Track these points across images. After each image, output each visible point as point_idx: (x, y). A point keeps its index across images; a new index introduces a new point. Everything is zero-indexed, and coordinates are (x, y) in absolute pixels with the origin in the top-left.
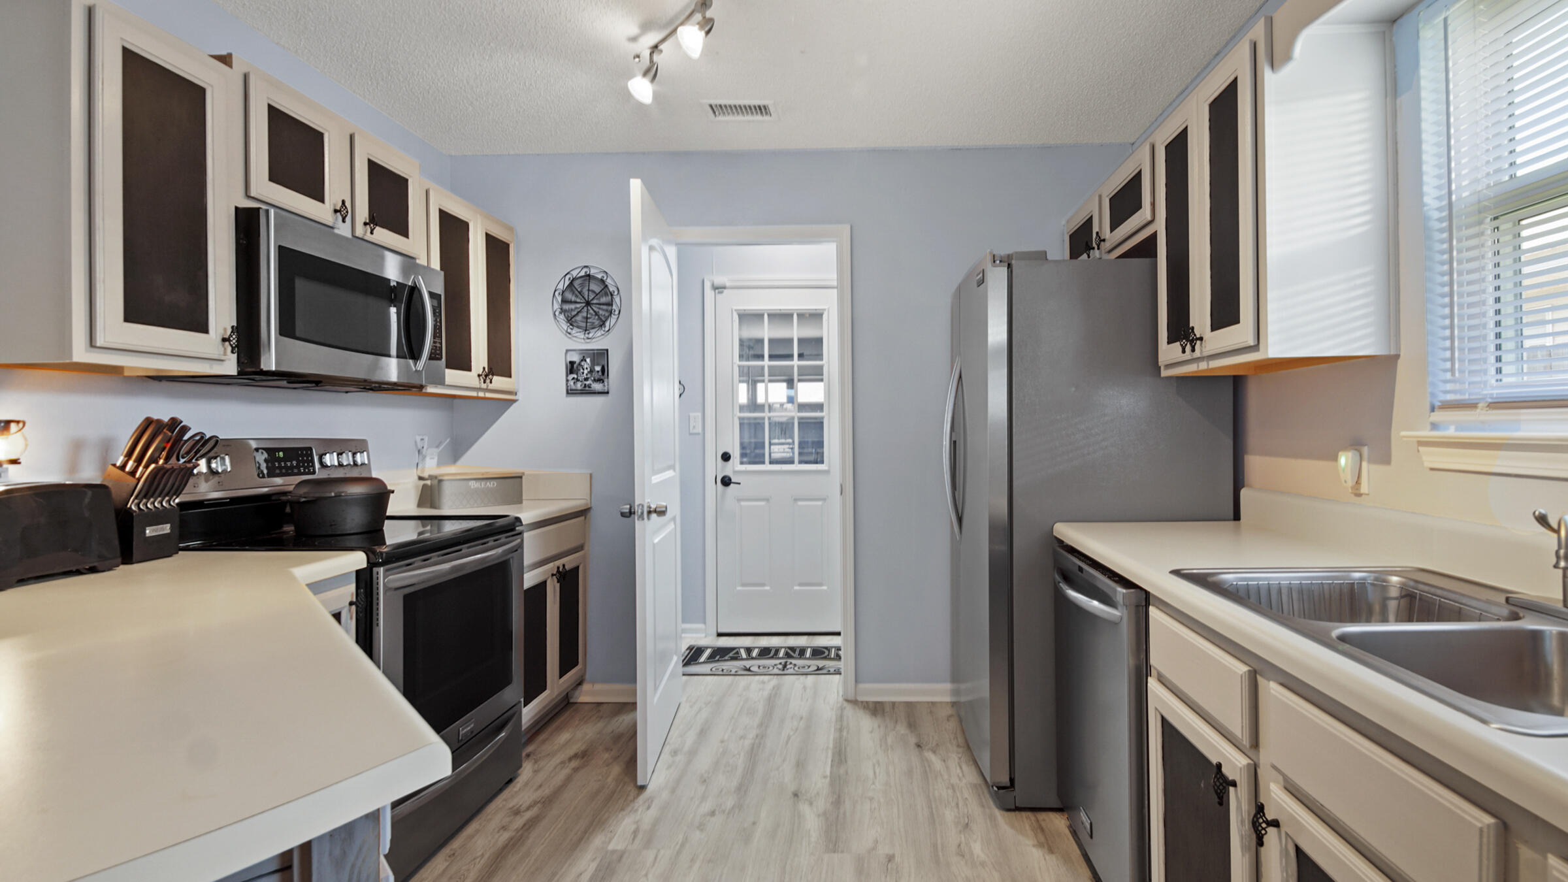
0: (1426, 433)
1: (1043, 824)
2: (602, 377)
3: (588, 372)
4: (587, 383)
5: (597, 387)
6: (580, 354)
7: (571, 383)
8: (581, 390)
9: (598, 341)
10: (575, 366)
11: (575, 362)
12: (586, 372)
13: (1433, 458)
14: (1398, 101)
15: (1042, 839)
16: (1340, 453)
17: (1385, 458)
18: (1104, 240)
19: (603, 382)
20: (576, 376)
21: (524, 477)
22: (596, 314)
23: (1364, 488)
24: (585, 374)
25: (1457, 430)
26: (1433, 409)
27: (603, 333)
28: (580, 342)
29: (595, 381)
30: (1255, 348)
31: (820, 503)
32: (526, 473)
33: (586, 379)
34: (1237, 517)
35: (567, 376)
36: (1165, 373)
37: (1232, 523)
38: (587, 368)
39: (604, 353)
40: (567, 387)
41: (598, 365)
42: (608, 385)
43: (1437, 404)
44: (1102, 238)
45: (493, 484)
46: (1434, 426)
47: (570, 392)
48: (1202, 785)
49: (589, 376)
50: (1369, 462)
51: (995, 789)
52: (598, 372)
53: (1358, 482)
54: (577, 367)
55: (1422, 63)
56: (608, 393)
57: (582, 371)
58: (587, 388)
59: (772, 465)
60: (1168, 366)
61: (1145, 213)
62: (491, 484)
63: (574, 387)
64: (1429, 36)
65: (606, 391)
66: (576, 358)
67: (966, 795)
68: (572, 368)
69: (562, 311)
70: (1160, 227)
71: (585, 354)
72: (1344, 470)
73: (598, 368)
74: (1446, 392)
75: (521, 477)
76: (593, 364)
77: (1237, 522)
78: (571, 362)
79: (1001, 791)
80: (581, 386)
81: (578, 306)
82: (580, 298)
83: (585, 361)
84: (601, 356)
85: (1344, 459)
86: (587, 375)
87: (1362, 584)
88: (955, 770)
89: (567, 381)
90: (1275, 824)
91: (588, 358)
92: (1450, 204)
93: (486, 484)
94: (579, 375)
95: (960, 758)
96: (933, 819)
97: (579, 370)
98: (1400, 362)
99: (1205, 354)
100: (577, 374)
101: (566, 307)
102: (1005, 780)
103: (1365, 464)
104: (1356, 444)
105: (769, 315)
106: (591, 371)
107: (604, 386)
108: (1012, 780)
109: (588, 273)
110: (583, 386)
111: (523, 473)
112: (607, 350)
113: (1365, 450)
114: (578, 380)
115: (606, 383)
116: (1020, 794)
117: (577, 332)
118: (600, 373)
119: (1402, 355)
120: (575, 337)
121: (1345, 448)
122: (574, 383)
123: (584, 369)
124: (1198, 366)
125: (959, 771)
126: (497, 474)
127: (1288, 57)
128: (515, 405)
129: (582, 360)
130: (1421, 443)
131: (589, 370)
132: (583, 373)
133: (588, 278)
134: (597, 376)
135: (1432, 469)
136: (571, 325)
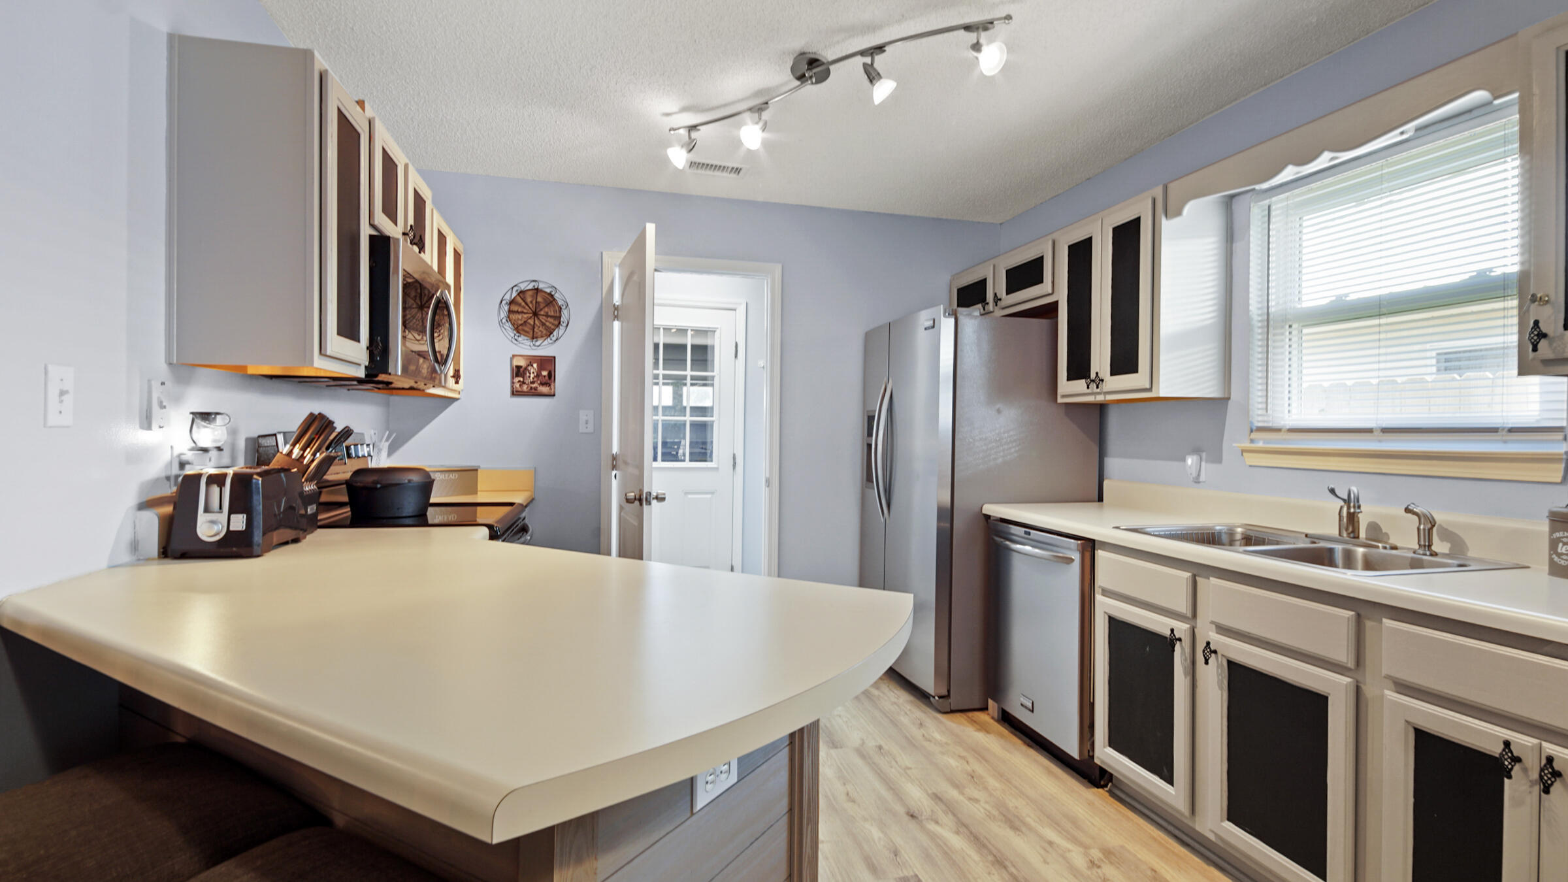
0: (1247, 445)
1: (974, 719)
2: (548, 381)
3: (535, 376)
4: (533, 386)
5: (544, 389)
6: (527, 359)
7: (518, 385)
8: (527, 392)
9: (544, 349)
10: (521, 370)
11: (521, 367)
12: (532, 376)
13: (1251, 459)
14: (1234, 245)
15: (978, 727)
16: (1187, 456)
17: (1217, 458)
18: (1000, 300)
19: (550, 385)
20: (522, 379)
21: (479, 470)
22: (543, 324)
23: (1202, 478)
24: (531, 378)
25: (1264, 443)
26: (1252, 431)
27: (551, 342)
28: (526, 348)
29: (542, 384)
30: (1150, 390)
31: (709, 496)
32: (481, 466)
33: (533, 383)
34: (1100, 499)
35: (513, 378)
36: (1060, 400)
37: (1097, 504)
38: (533, 373)
39: (552, 360)
40: (512, 387)
41: (544, 370)
42: (554, 388)
43: (1254, 428)
44: (999, 298)
45: (455, 476)
46: (1252, 441)
47: (515, 393)
48: (1148, 649)
49: (535, 379)
50: (1206, 462)
51: (937, 698)
52: (545, 376)
53: (1199, 475)
54: (523, 371)
55: (1252, 227)
56: (554, 395)
57: (528, 374)
58: (533, 391)
59: (663, 463)
60: (1063, 396)
61: (1045, 287)
62: (452, 476)
63: (520, 389)
64: (1256, 212)
65: (552, 394)
66: (522, 363)
67: (909, 708)
68: (518, 372)
69: (509, 319)
70: (1062, 297)
71: (531, 360)
72: (1190, 467)
73: (545, 373)
74: (1258, 421)
75: (477, 470)
76: (541, 368)
77: (1100, 503)
78: (517, 367)
79: (941, 700)
80: (527, 388)
81: (525, 316)
82: (526, 309)
83: (532, 366)
84: (547, 364)
85: (1189, 461)
86: (533, 378)
87: (1220, 533)
88: (891, 694)
89: (513, 383)
90: (1215, 652)
91: (535, 363)
92: (1268, 314)
93: (449, 476)
94: (525, 378)
95: (888, 686)
96: (894, 723)
97: (526, 374)
98: (1230, 402)
99: (1104, 390)
100: (523, 378)
101: (514, 317)
102: (945, 692)
103: (1203, 464)
104: (1197, 451)
105: (664, 329)
106: (538, 375)
107: (551, 389)
108: (949, 691)
109: (536, 287)
110: (529, 388)
111: (479, 467)
112: (555, 358)
113: (1204, 455)
114: (524, 383)
115: (552, 386)
116: (954, 702)
117: (524, 340)
118: (547, 378)
119: (1231, 398)
120: (522, 343)
121: (1189, 454)
122: (520, 385)
123: (530, 374)
124: (1095, 398)
125: (892, 693)
126: (456, 467)
127: (1179, 213)
128: (456, 404)
129: (529, 365)
130: (1243, 451)
131: (536, 374)
132: (530, 377)
133: (536, 291)
134: (544, 380)
135: (1250, 466)
136: (518, 332)
